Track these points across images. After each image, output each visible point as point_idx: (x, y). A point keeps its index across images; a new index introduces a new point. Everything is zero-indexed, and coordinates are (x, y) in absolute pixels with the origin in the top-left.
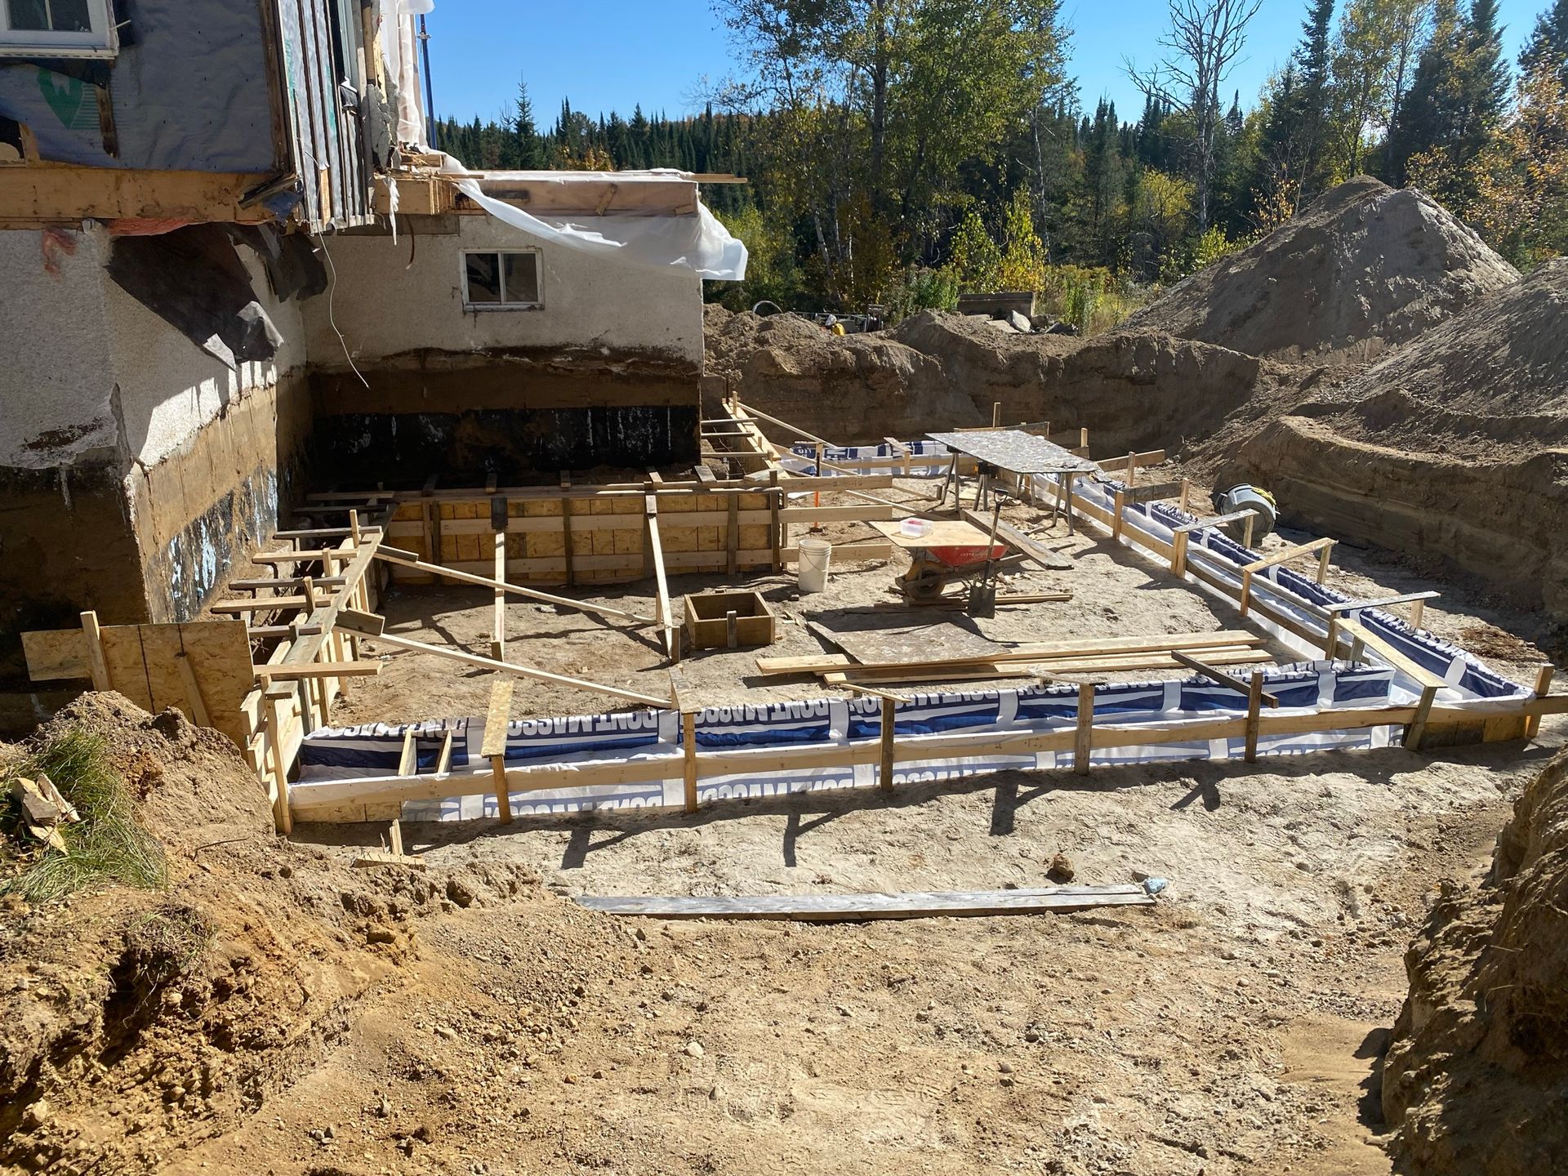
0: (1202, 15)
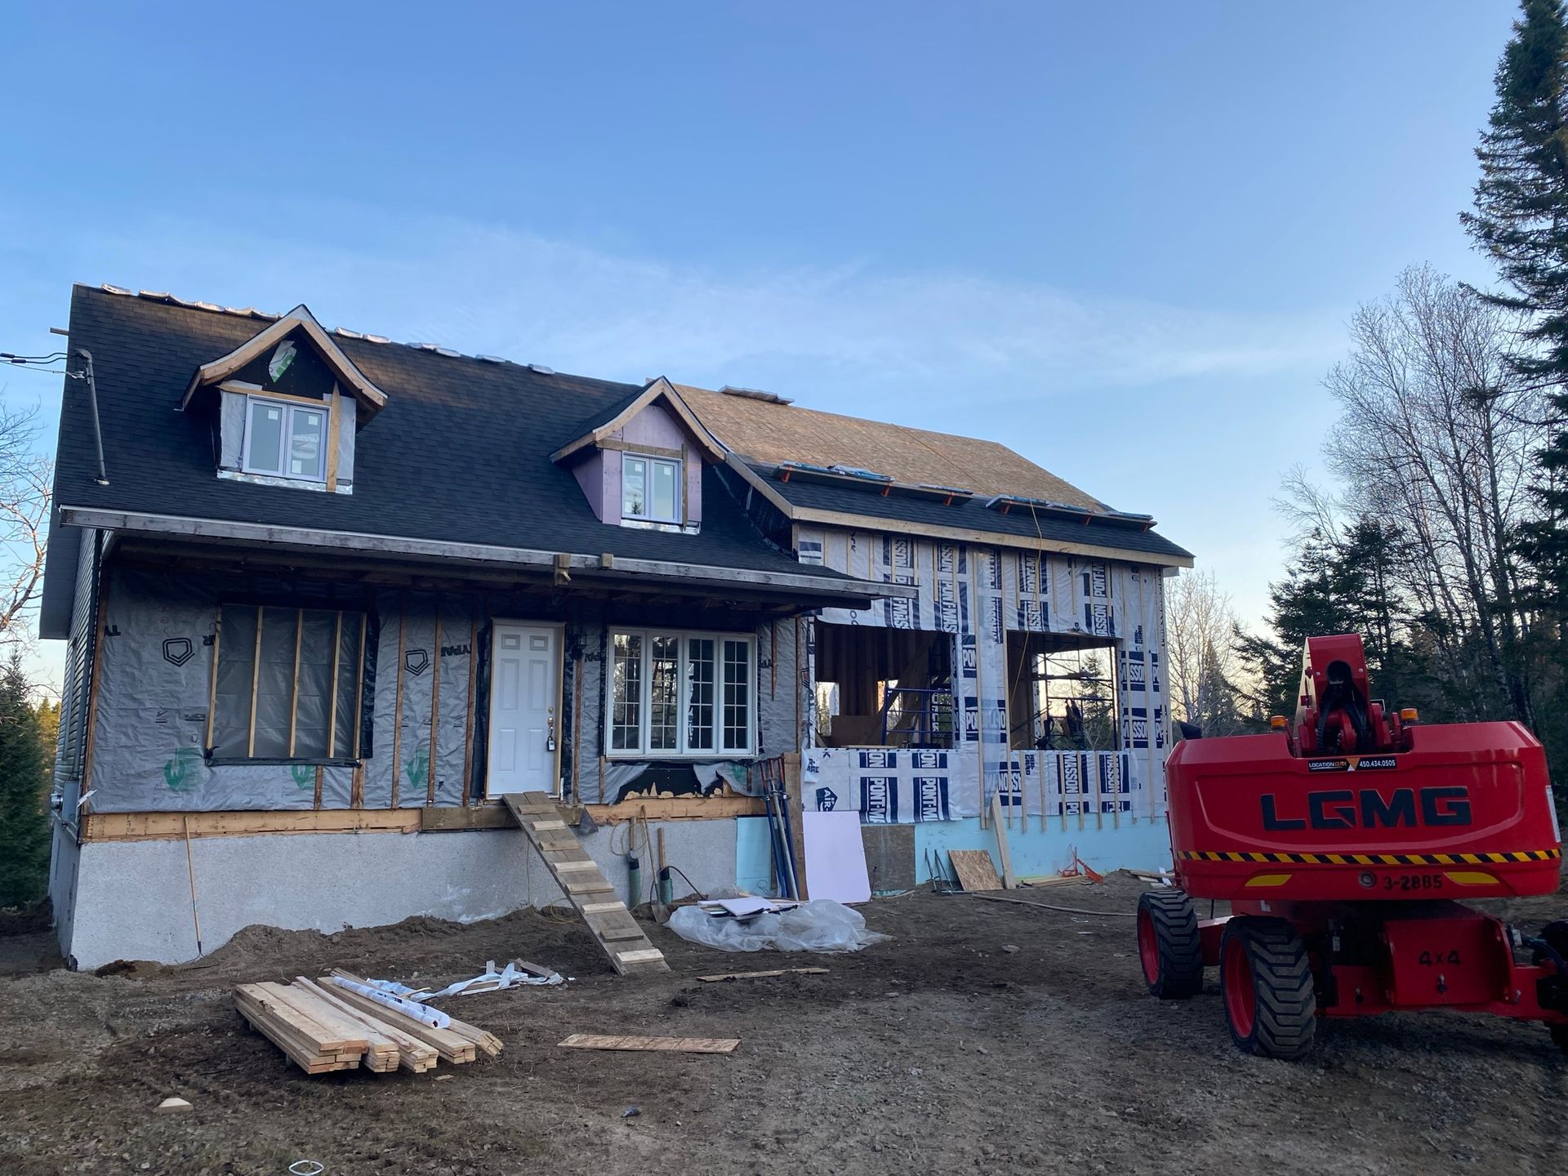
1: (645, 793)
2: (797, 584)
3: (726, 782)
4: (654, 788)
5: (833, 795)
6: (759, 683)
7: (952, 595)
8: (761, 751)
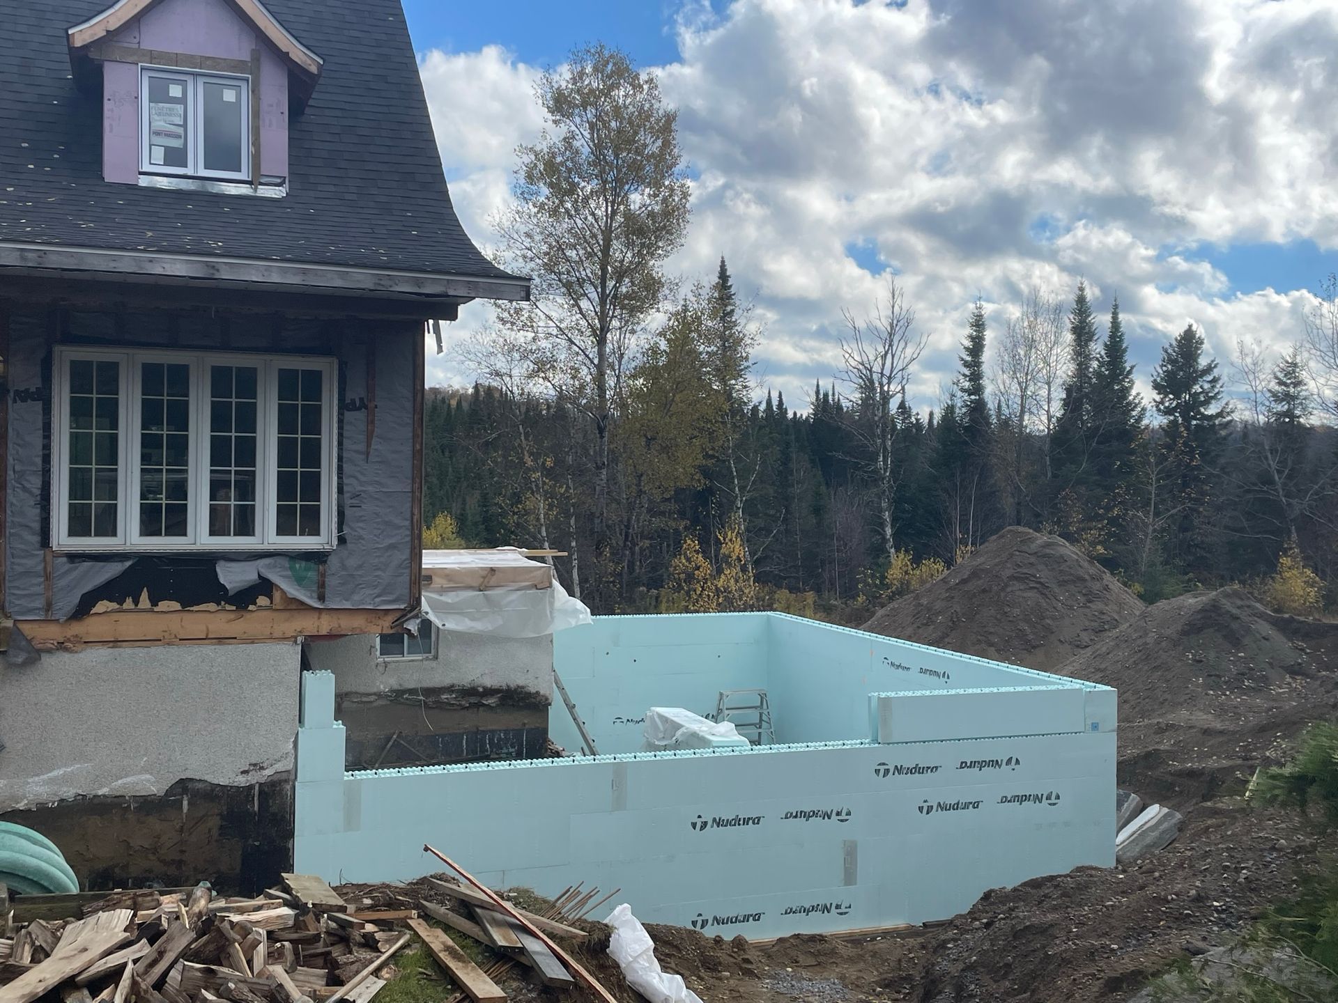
0: (872, 358)
1: (129, 604)
2: (276, 278)
3: (276, 585)
4: (144, 595)
6: (340, 435)
8: (342, 540)
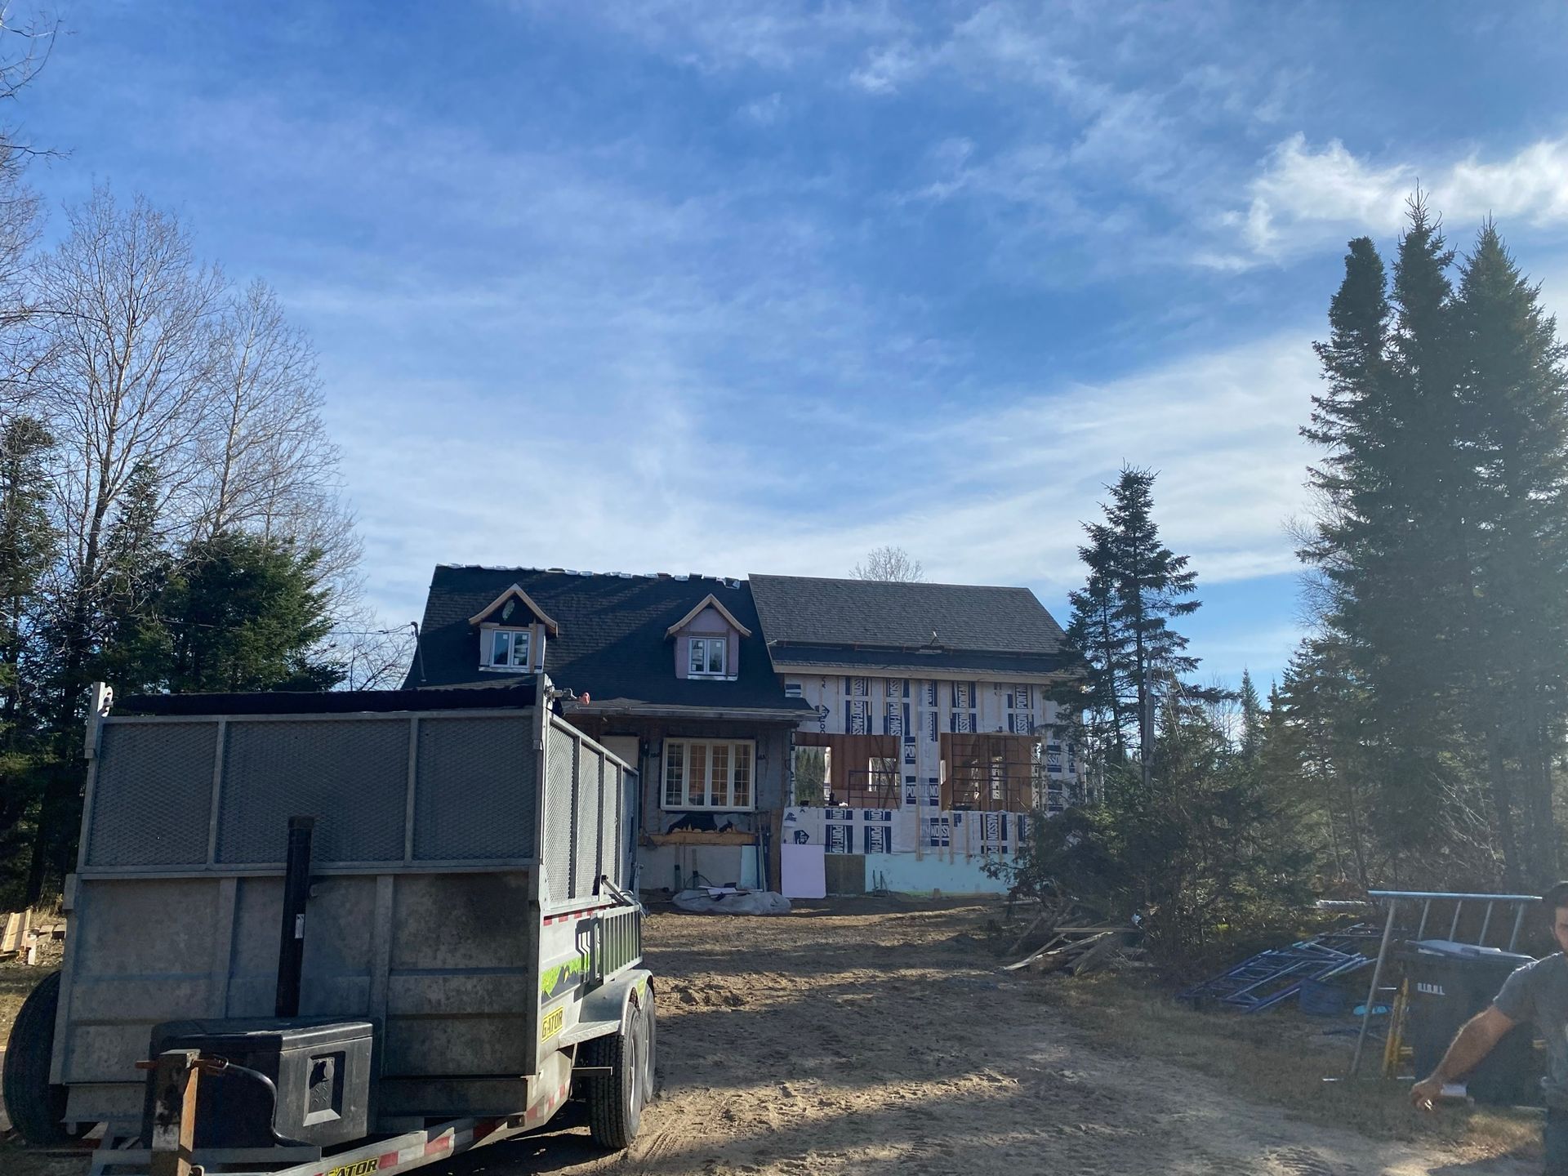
1: (685, 830)
3: (734, 824)
4: (690, 827)
5: (806, 834)
6: (756, 769)
7: (897, 711)
8: (757, 808)
